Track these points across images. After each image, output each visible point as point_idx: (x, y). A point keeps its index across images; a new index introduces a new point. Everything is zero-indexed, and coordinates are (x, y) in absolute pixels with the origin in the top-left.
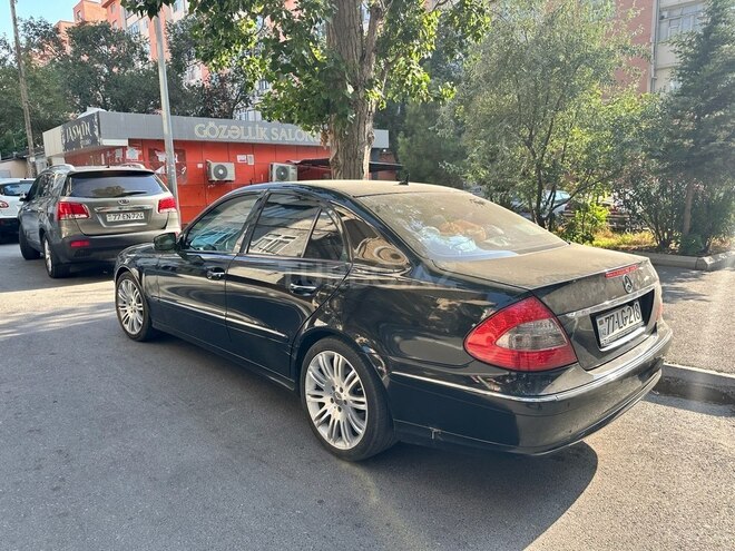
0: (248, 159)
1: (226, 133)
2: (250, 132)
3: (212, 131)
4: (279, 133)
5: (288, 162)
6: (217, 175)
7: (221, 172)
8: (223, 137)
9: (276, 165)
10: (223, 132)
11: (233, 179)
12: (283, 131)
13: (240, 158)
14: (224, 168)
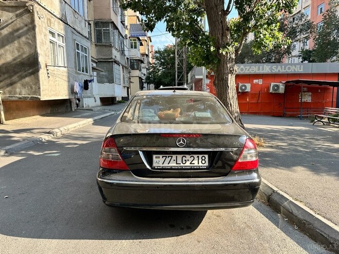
0: (259, 82)
1: (249, 70)
2: (261, 69)
3: (242, 70)
4: (277, 68)
5: (281, 82)
6: (241, 89)
7: (243, 88)
8: (247, 72)
9: (272, 84)
10: (247, 69)
11: (249, 91)
12: (279, 67)
13: (255, 81)
14: (245, 86)
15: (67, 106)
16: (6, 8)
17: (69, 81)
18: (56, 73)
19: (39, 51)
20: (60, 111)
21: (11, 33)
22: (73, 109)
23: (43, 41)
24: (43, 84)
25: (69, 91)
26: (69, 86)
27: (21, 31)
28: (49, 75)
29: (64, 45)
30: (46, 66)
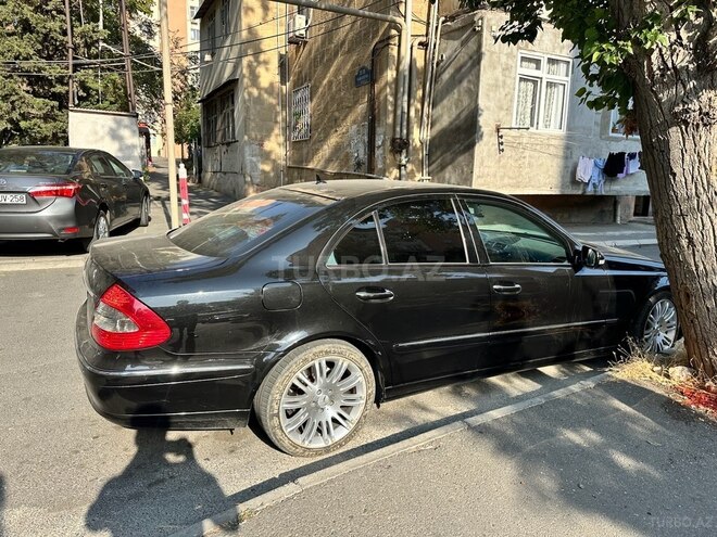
15: (603, 211)
16: (453, 34)
17: (566, 158)
18: (525, 141)
19: (482, 102)
20: (573, 220)
21: (453, 77)
22: (619, 219)
23: (497, 80)
24: (482, 164)
25: (563, 177)
26: (566, 167)
27: (463, 70)
28: (501, 147)
29: (569, 79)
30: (498, 130)
